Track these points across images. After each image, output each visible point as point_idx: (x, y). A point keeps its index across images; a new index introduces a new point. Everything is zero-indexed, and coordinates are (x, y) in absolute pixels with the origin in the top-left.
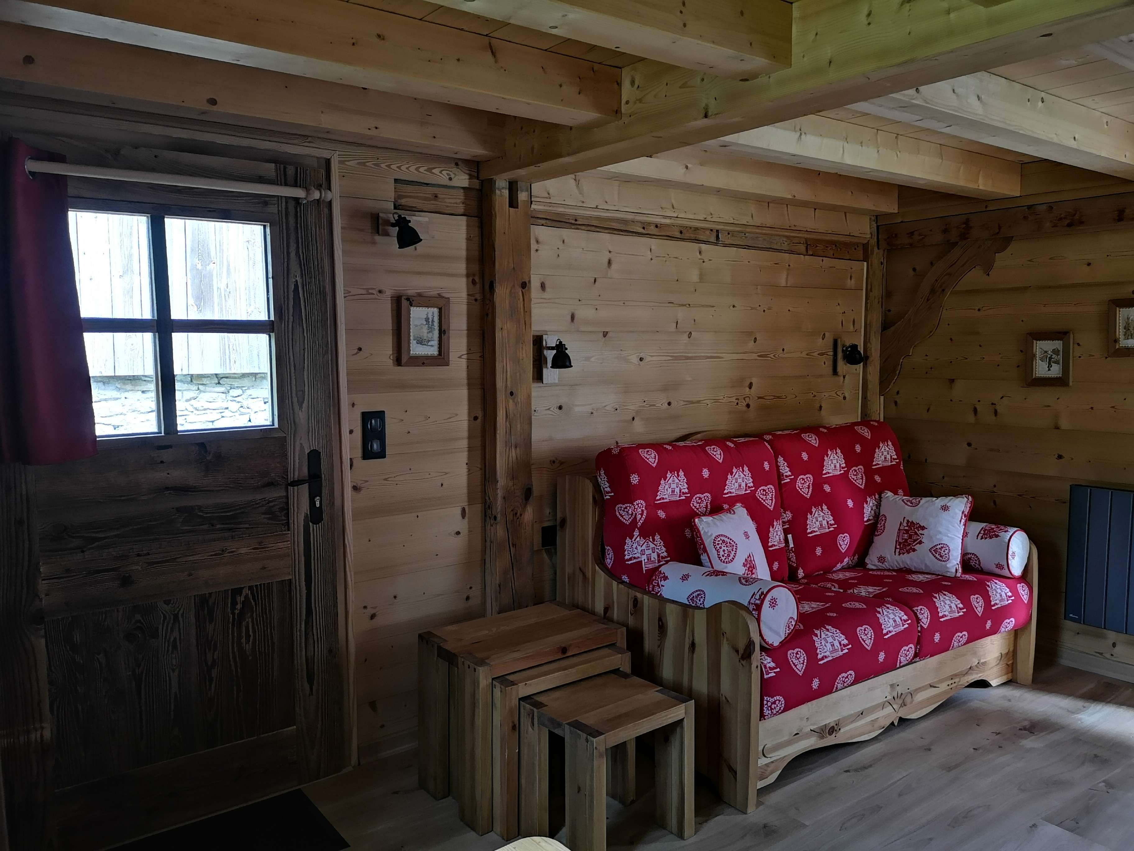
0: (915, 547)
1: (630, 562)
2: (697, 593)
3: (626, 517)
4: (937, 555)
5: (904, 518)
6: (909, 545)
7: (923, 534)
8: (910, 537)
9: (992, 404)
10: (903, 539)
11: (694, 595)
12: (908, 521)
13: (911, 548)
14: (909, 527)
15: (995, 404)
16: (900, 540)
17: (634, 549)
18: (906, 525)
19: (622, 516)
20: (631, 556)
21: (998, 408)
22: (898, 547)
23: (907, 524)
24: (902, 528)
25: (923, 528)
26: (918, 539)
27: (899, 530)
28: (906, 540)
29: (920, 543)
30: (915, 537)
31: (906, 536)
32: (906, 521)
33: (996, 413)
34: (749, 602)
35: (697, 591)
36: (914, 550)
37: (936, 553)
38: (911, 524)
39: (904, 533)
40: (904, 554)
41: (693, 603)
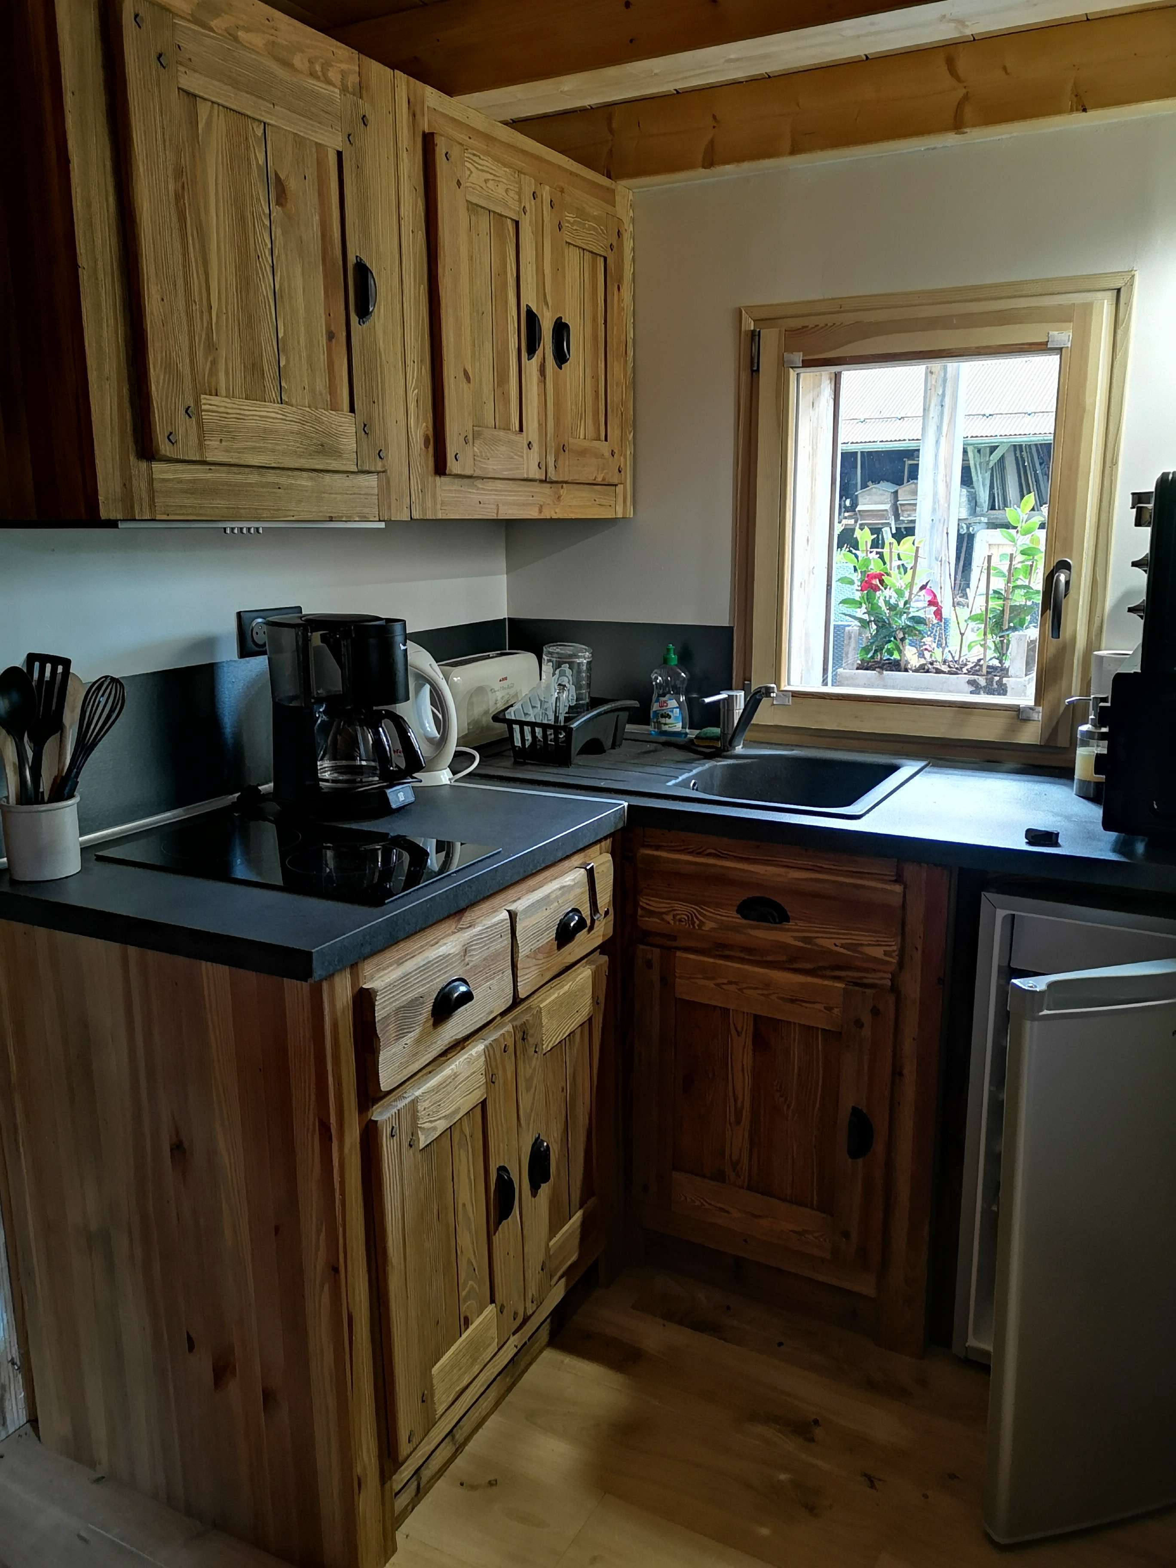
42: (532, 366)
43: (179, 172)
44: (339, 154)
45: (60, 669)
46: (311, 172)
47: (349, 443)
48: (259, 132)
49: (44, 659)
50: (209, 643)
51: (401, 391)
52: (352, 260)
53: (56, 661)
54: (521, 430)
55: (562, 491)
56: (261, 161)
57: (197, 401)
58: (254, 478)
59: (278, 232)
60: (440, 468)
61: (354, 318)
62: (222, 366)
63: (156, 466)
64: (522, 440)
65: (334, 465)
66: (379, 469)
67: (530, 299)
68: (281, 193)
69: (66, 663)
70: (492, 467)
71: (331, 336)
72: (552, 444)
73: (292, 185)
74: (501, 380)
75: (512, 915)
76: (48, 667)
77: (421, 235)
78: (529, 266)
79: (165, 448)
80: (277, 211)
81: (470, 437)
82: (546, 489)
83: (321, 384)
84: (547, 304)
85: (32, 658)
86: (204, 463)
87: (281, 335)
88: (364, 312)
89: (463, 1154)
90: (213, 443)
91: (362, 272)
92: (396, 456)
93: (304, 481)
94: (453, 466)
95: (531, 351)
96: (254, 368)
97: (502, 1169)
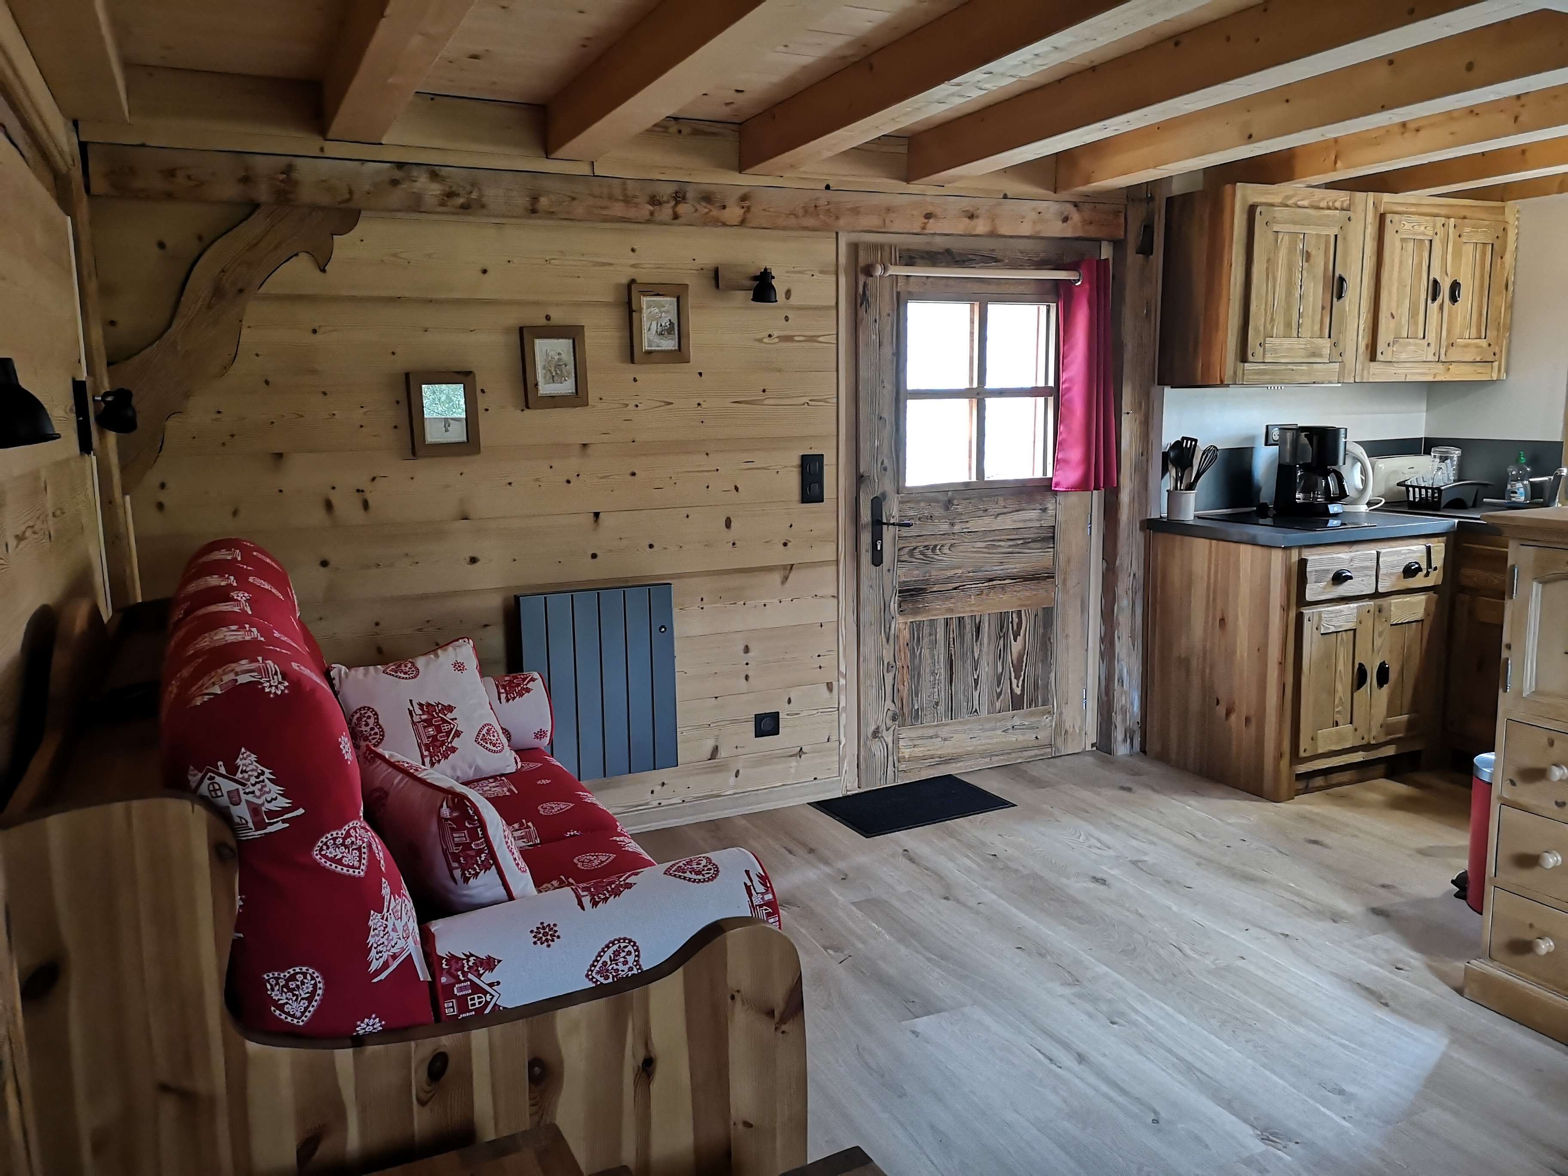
0: (453, 744)
1: (383, 976)
2: (610, 952)
3: (351, 858)
4: (488, 745)
5: (411, 701)
6: (443, 743)
7: (456, 719)
8: (438, 729)
9: (358, 491)
10: (428, 738)
11: (606, 958)
12: (421, 705)
13: (448, 748)
14: (428, 713)
15: (363, 491)
16: (426, 741)
17: (392, 933)
18: (421, 712)
19: (339, 862)
20: (385, 955)
21: (368, 496)
22: (426, 753)
23: (422, 709)
24: (416, 719)
25: (450, 709)
26: (452, 729)
27: (414, 723)
28: (434, 738)
29: (458, 734)
30: (446, 727)
31: (431, 731)
32: (416, 707)
33: (366, 505)
34: (753, 907)
35: (608, 947)
36: (454, 750)
37: (487, 743)
38: (427, 708)
39: (425, 727)
40: (439, 761)
41: (607, 978)
42: (1434, 307)
43: (1268, 260)
44: (1336, 236)
45: (1193, 443)
46: (1323, 247)
47: (1327, 351)
48: (1302, 237)
49: (1188, 439)
50: (1253, 438)
51: (1356, 326)
52: (1337, 275)
53: (1192, 440)
54: (1424, 338)
55: (1450, 367)
56: (1301, 247)
57: (1265, 340)
58: (1283, 367)
59: (1305, 273)
60: (1373, 358)
61: (1335, 299)
62: (1275, 327)
63: (1246, 364)
64: (1425, 342)
65: (1318, 360)
66: (1340, 360)
67: (1436, 274)
68: (1308, 256)
69: (1196, 441)
70: (1403, 357)
71: (1323, 308)
72: (1444, 343)
73: (1313, 252)
74: (1413, 313)
75: (1378, 553)
76: (1189, 442)
77: (1374, 259)
78: (1437, 260)
79: (1250, 358)
80: (1306, 265)
81: (1391, 344)
82: (1440, 365)
83: (1317, 327)
84: (1447, 275)
85: (1183, 438)
86: (1264, 362)
87: (1301, 311)
88: (1340, 297)
89: (1342, 649)
90: (1268, 355)
91: (1342, 280)
92: (1349, 355)
93: (1304, 367)
94: (1379, 357)
95: (1434, 299)
96: (1288, 325)
97: (1361, 665)
